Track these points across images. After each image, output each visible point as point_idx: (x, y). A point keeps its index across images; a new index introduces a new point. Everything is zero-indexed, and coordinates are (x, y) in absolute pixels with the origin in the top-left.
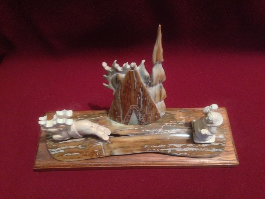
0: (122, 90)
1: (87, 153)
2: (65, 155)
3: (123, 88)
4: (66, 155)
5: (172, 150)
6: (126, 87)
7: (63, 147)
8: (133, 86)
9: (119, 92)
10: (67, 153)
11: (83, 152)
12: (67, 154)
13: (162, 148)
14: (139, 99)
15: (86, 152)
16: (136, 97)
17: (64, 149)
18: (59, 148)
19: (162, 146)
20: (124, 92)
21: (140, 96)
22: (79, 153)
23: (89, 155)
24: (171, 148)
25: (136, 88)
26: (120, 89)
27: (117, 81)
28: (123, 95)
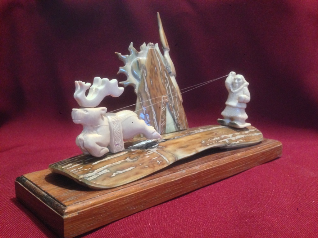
0: (148, 77)
1: (145, 165)
2: (114, 174)
3: (149, 73)
4: (117, 175)
6: (152, 71)
7: (104, 167)
8: (158, 69)
9: (145, 81)
10: (115, 172)
11: (139, 165)
12: (117, 173)
14: (167, 87)
15: (143, 164)
16: (164, 83)
17: (107, 168)
18: (96, 169)
19: (217, 138)
20: (150, 78)
21: (167, 82)
22: (134, 166)
23: (149, 167)
24: (226, 139)
25: (161, 71)
26: (146, 77)
27: (140, 66)
28: (151, 83)
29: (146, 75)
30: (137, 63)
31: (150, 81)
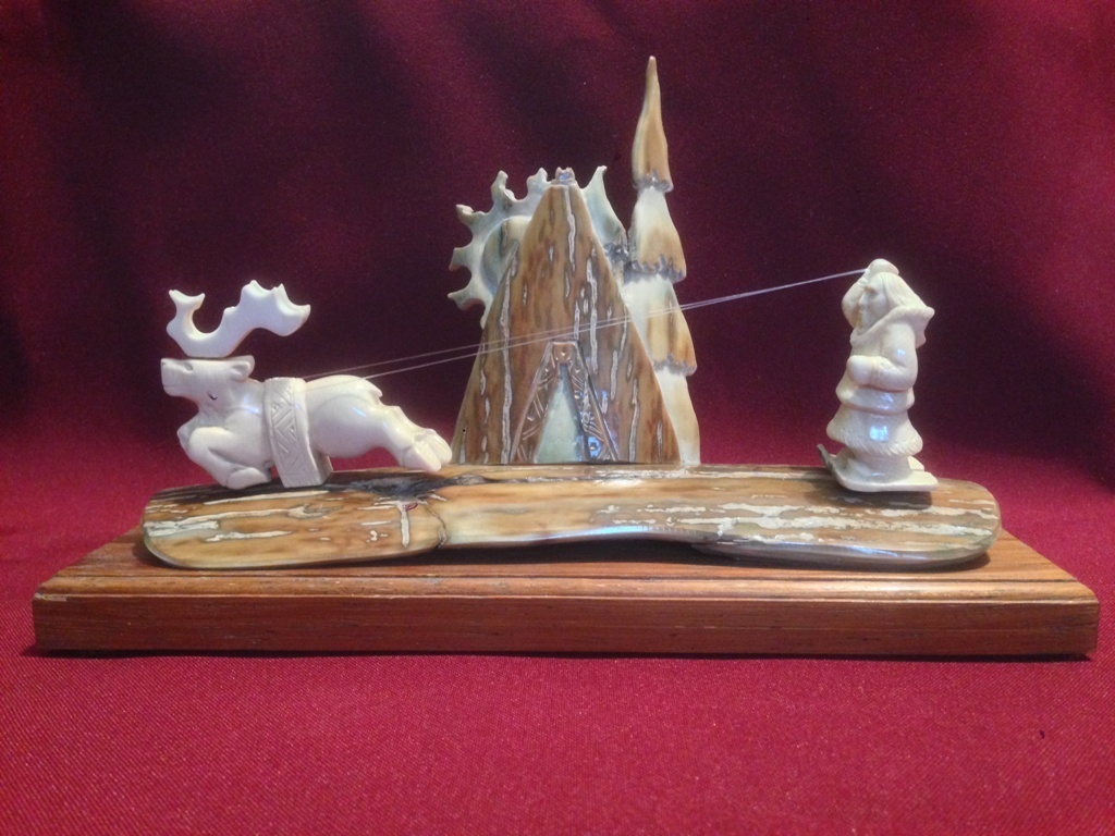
0: (518, 281)
1: (324, 533)
2: (218, 538)
3: (524, 266)
4: (222, 540)
5: (737, 524)
6: (534, 259)
7: (220, 514)
8: (561, 251)
9: (507, 291)
10: (227, 532)
11: (307, 529)
12: (227, 537)
13: (691, 515)
14: (582, 314)
15: (321, 530)
16: (571, 300)
17: (220, 520)
19: (688, 509)
20: (525, 281)
21: (588, 296)
22: (287, 531)
23: (332, 541)
24: (731, 516)
25: (572, 260)
26: (512, 278)
27: (504, 244)
28: (523, 298)
29: (513, 273)
30: (497, 236)
31: (523, 291)
